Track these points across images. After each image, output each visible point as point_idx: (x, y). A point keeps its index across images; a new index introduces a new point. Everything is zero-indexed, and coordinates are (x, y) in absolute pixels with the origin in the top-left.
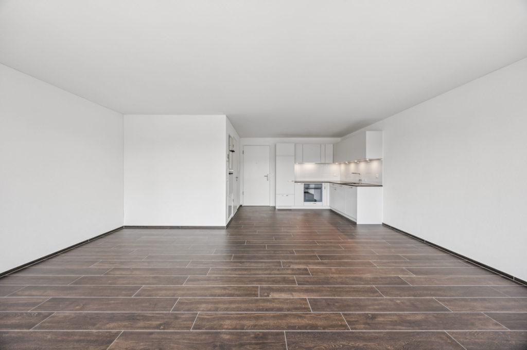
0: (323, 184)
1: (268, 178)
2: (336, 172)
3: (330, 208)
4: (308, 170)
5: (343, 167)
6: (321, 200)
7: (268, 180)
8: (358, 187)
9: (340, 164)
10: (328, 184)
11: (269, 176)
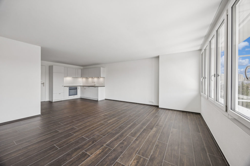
0: (78, 87)
1: (43, 85)
2: (81, 81)
3: (80, 97)
4: (69, 80)
5: (84, 79)
6: (77, 94)
7: (44, 86)
8: (99, 87)
9: (82, 78)
10: (80, 87)
11: (45, 83)
